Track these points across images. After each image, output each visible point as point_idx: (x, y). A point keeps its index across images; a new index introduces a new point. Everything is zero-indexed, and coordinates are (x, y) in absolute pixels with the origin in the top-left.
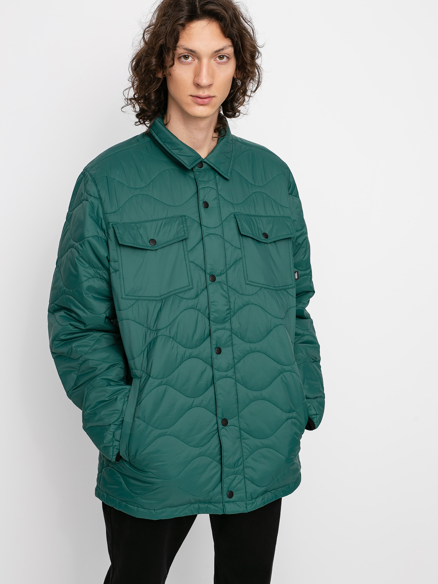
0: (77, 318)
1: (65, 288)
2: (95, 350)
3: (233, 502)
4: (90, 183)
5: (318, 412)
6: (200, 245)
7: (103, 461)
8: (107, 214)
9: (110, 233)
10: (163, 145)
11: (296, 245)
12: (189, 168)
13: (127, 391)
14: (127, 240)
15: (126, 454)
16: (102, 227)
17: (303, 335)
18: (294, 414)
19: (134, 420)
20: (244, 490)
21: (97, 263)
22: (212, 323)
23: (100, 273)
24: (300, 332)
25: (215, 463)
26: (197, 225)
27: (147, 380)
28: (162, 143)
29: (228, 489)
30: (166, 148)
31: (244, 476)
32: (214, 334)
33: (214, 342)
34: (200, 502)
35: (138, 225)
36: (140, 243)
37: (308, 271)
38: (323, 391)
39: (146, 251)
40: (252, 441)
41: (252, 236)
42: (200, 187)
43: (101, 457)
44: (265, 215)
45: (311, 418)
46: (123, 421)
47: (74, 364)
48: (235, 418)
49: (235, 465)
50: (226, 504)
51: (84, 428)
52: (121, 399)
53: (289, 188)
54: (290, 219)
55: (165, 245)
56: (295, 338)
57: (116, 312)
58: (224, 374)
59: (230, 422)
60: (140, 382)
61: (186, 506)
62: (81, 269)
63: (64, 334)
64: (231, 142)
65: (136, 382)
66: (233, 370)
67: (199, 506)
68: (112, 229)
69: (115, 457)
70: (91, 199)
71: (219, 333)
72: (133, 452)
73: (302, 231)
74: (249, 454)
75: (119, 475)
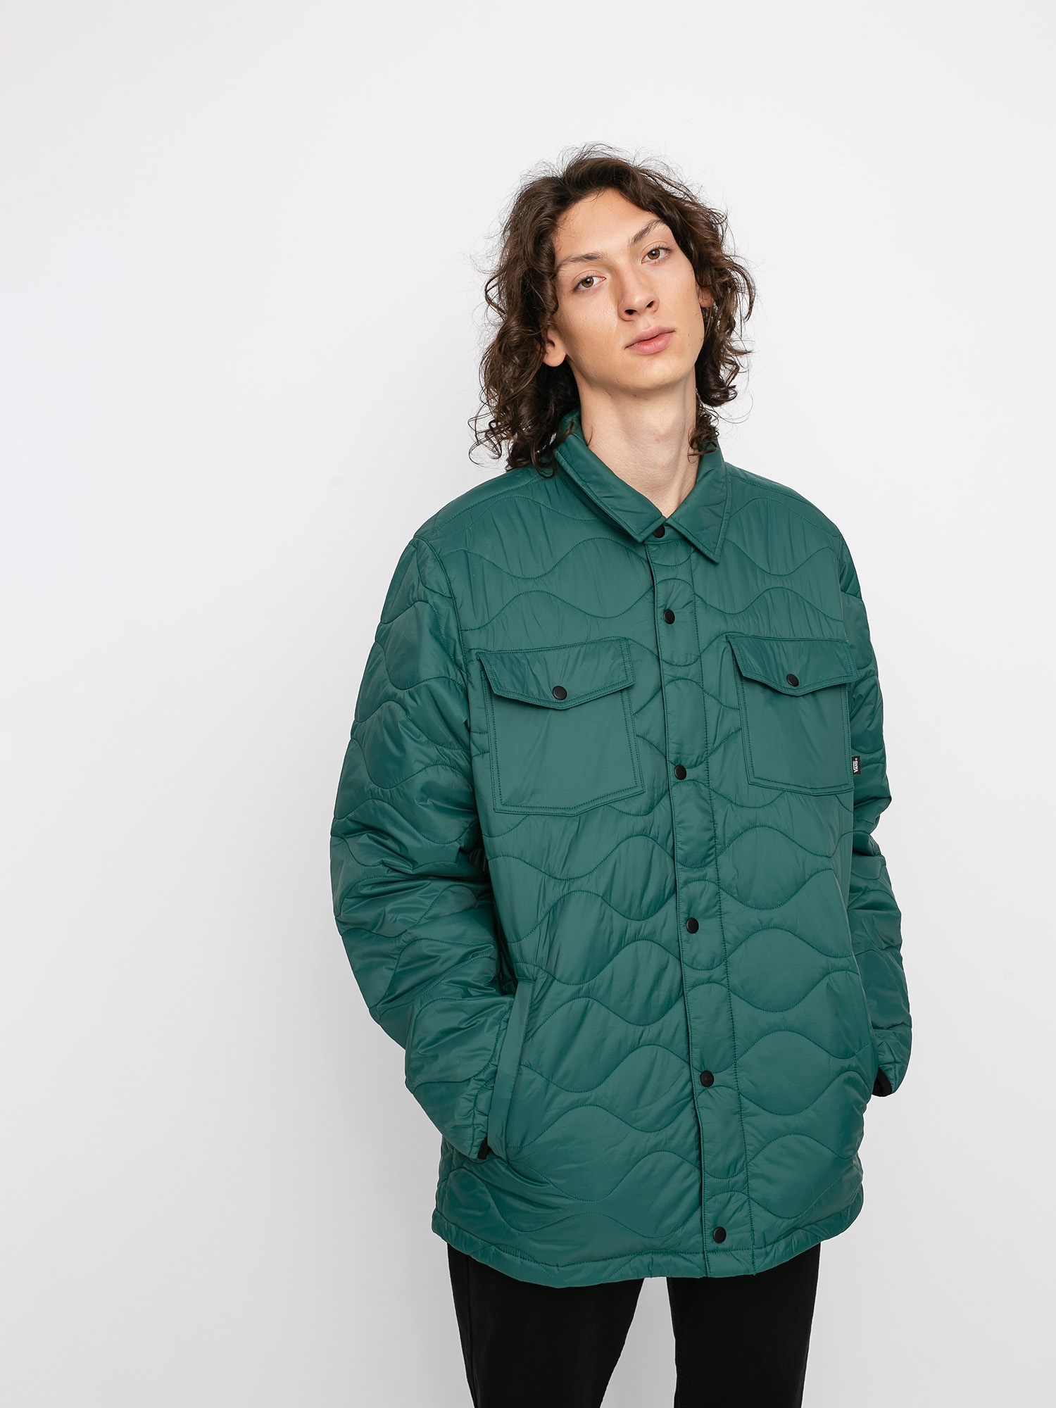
0: (398, 850)
1: (373, 786)
2: (435, 918)
3: (724, 1250)
4: (430, 564)
5: (897, 1059)
6: (657, 703)
7: (452, 1155)
8: (466, 630)
9: (471, 671)
10: (584, 488)
11: (854, 699)
12: (639, 539)
13: (506, 1007)
14: (508, 687)
15: (502, 1145)
16: (455, 658)
17: (865, 891)
18: (853, 1062)
19: (519, 1073)
20: (747, 1227)
21: (445, 734)
22: (679, 866)
23: (450, 754)
24: (861, 884)
25: (686, 1167)
26: (650, 659)
27: (547, 986)
28: (580, 483)
29: (715, 1222)
30: (590, 494)
31: (748, 1195)
32: (684, 890)
33: (683, 907)
34: (655, 1251)
35: (529, 656)
36: (534, 695)
37: (877, 755)
38: (907, 1011)
39: (546, 711)
40: (765, 1120)
41: (764, 681)
42: (658, 578)
43: (446, 1147)
44: (792, 637)
45: (883, 1070)
46: (496, 1072)
47: (387, 947)
48: (729, 1069)
49: (729, 1171)
50: (711, 1256)
51: (409, 1084)
52: (493, 1025)
53: (841, 578)
54: (845, 645)
55: (585, 699)
56: (850, 898)
57: (484, 840)
58: (705, 975)
59: (718, 1078)
60: (533, 990)
61: (624, 1259)
62: (410, 745)
63: (369, 883)
64: (723, 480)
65: (524, 990)
66: (722, 967)
67: (652, 1258)
68: (476, 664)
69: (476, 1150)
70: (435, 599)
71: (696, 887)
72: (515, 1140)
73: (867, 669)
74: (758, 1147)
75: (484, 1188)
